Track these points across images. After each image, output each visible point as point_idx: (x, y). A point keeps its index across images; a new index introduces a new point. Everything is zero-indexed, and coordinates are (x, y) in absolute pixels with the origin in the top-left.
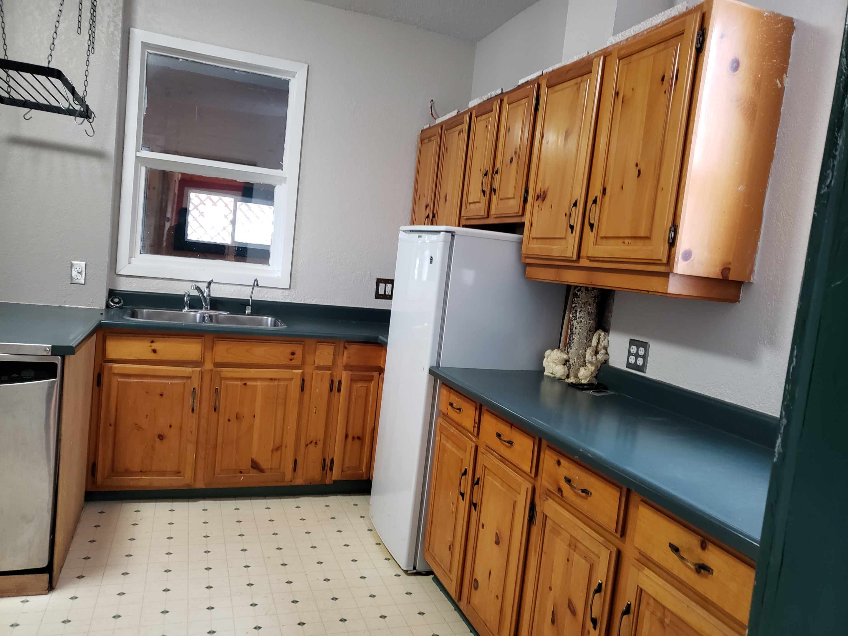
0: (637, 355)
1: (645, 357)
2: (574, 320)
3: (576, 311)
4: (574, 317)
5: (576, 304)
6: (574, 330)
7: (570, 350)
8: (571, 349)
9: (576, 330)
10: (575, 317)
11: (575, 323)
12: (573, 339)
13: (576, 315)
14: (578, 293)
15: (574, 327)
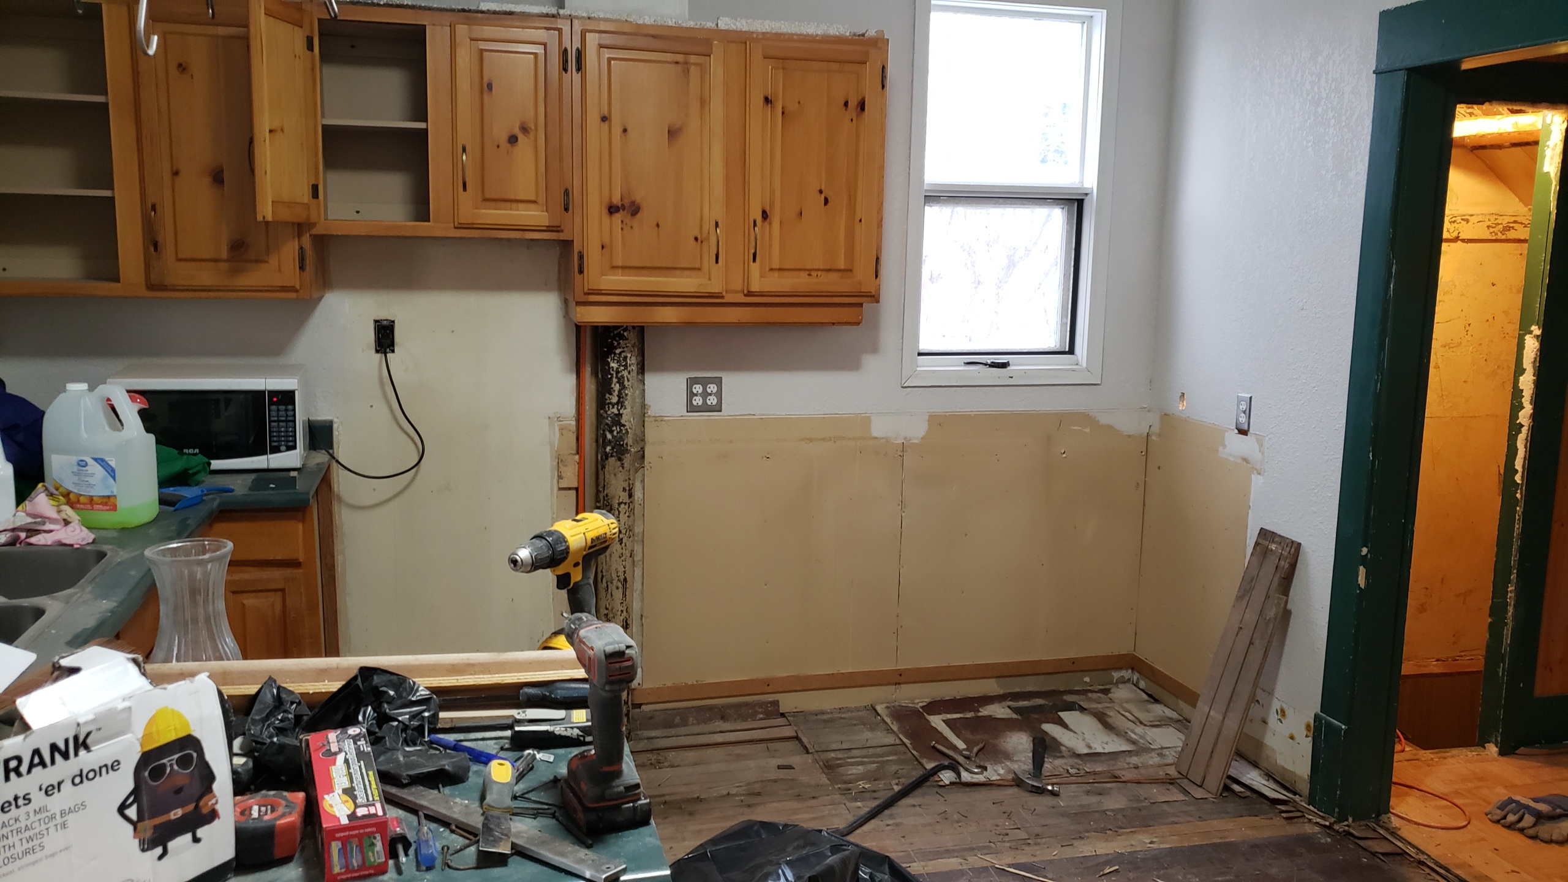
0: (705, 394)
1: (719, 394)
2: (624, 370)
3: (626, 358)
4: (623, 366)
5: (623, 348)
6: (626, 383)
7: (624, 411)
8: (625, 408)
9: (629, 383)
10: (626, 367)
11: (625, 373)
12: (626, 395)
13: (627, 363)
14: (625, 334)
15: (626, 379)
